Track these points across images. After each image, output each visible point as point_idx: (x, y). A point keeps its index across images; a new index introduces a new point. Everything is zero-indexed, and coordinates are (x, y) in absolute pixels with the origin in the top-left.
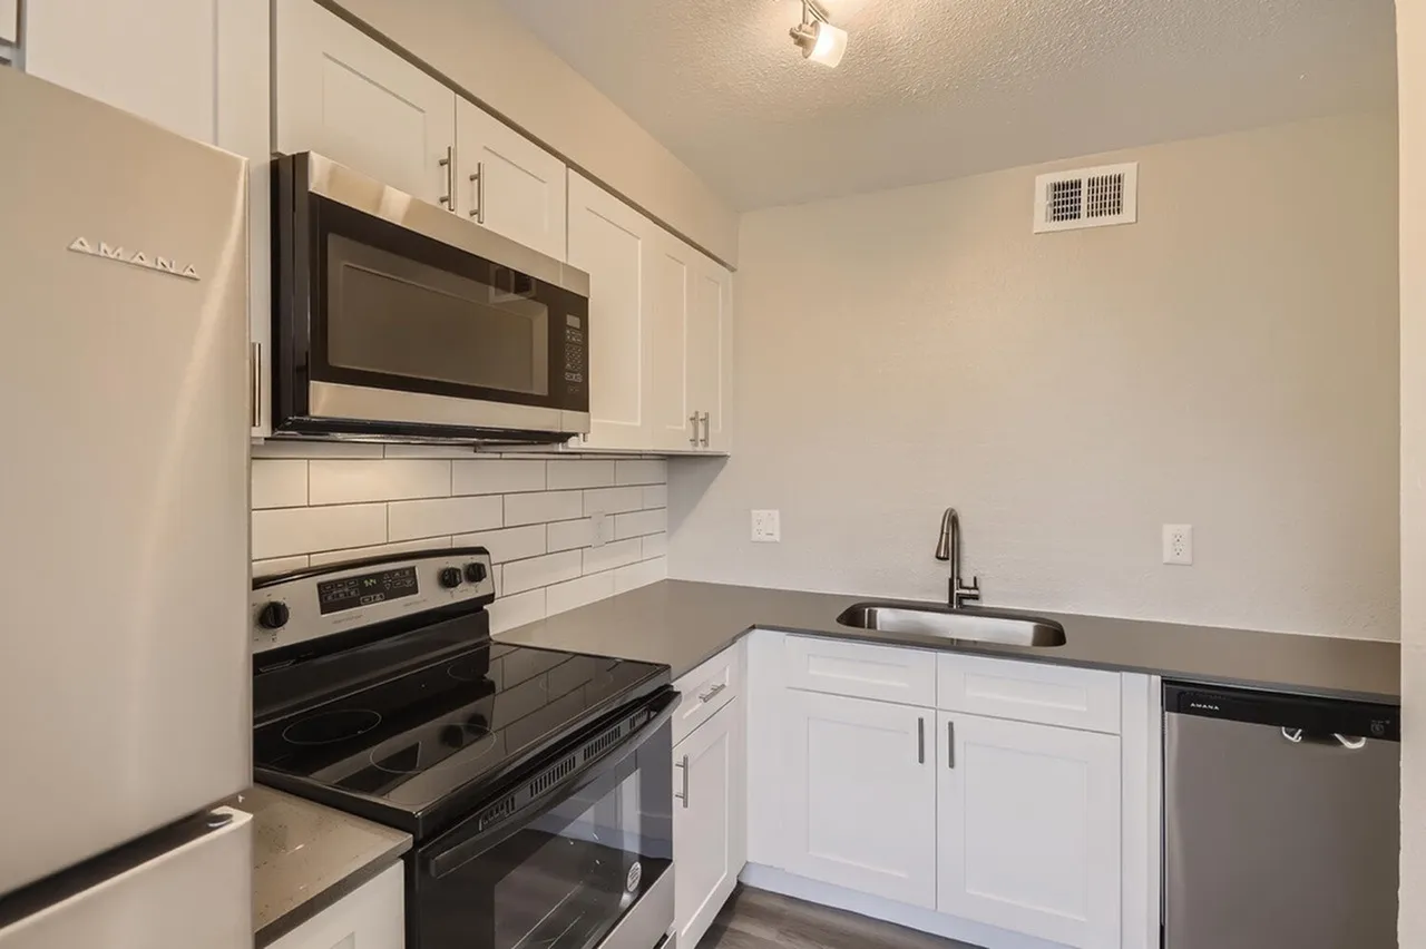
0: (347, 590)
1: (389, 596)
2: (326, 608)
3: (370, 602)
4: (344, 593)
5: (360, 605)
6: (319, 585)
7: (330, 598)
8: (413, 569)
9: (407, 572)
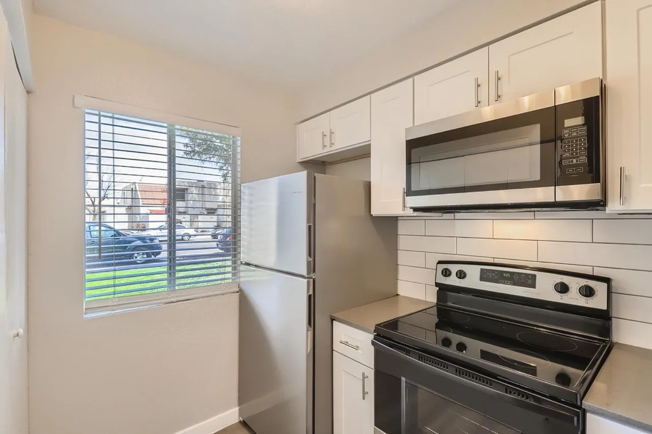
0: (493, 275)
1: (515, 284)
2: (482, 279)
3: (504, 283)
4: (492, 276)
5: (498, 283)
6: (481, 269)
7: (485, 275)
8: (535, 276)
9: (530, 277)
